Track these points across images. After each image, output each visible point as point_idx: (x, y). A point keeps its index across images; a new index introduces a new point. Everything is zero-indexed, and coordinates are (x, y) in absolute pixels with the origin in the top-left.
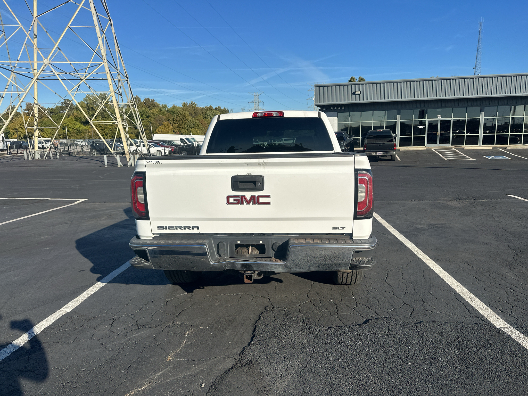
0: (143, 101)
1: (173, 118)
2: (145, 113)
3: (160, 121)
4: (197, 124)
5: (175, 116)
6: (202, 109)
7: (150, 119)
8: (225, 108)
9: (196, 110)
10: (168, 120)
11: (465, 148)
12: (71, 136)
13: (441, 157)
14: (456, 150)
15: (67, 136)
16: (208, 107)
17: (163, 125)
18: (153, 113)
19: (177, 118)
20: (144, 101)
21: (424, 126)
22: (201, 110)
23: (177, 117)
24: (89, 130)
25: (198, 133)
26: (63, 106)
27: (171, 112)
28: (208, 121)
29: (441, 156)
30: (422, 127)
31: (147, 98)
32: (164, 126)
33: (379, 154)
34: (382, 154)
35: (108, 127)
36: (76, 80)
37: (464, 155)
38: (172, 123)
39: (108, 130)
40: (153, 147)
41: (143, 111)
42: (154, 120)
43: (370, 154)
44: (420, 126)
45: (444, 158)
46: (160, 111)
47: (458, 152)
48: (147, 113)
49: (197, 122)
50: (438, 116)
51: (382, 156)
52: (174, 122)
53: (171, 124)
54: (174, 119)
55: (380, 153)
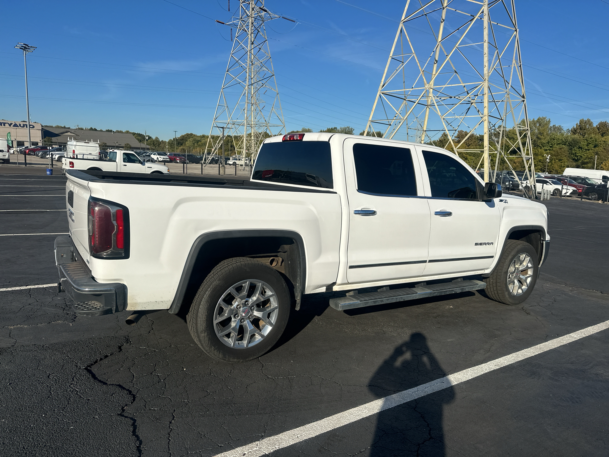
0: (597, 126)
2: (593, 140)
7: (597, 149)
12: (493, 166)
24: (515, 161)
26: (495, 133)
31: (604, 121)
35: (538, 158)
36: (467, 104)
39: (538, 161)
40: (551, 184)
41: (591, 138)
42: (603, 150)
48: (596, 141)
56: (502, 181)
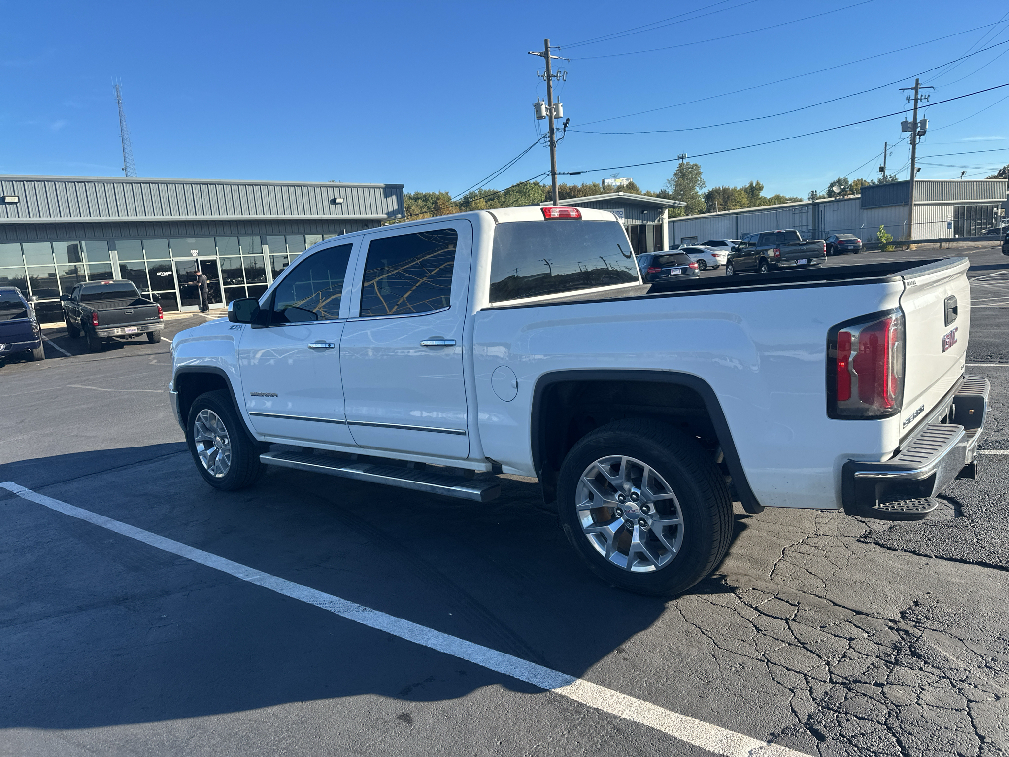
21: (170, 273)
30: (166, 274)
33: (130, 332)
34: (136, 331)
43: (109, 333)
44: (162, 273)
50: (191, 252)
51: (137, 335)
55: (132, 328)
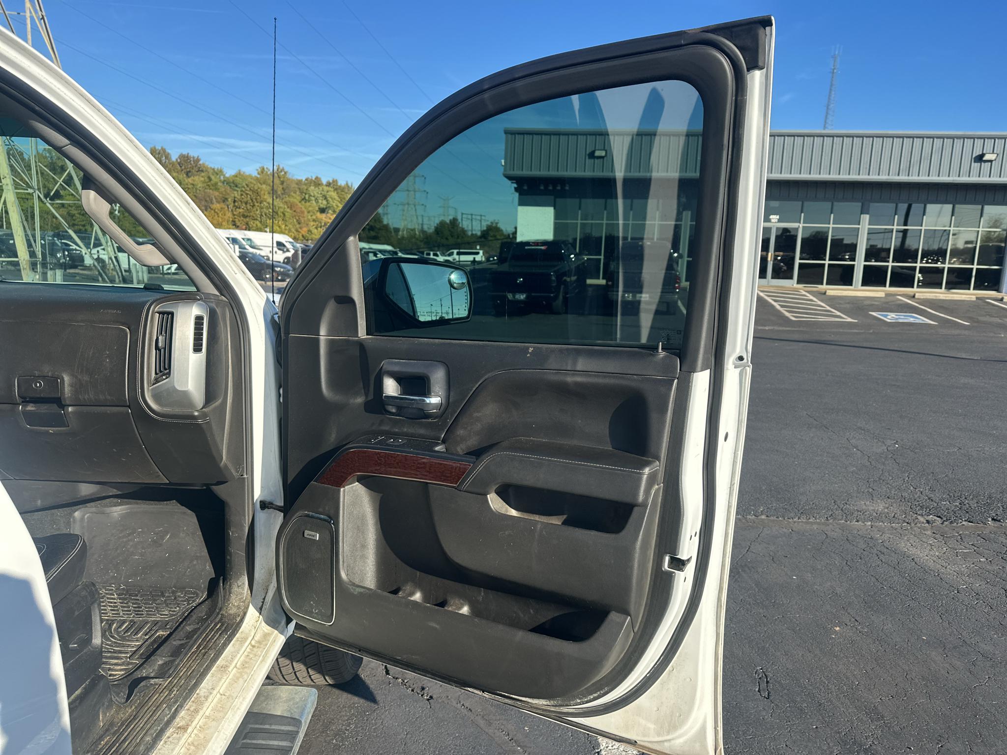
0: (177, 160)
1: (235, 197)
3: (206, 201)
4: (282, 210)
5: (239, 192)
6: (299, 182)
8: (347, 184)
9: (285, 184)
10: (225, 200)
11: (828, 291)
13: (779, 311)
14: (808, 295)
15: (5, 223)
16: (312, 179)
17: (212, 209)
18: (193, 185)
19: (243, 197)
20: (179, 160)
22: (297, 184)
23: (242, 195)
25: (283, 231)
27: (232, 183)
28: (310, 206)
29: (778, 307)
31: (185, 153)
32: (213, 211)
37: (828, 308)
38: (231, 206)
45: (787, 314)
46: (207, 180)
47: (815, 299)
49: (281, 208)
52: (236, 204)
53: (228, 208)
54: (236, 199)
56: (47, 251)
